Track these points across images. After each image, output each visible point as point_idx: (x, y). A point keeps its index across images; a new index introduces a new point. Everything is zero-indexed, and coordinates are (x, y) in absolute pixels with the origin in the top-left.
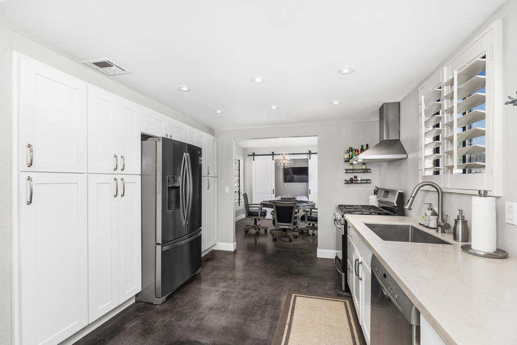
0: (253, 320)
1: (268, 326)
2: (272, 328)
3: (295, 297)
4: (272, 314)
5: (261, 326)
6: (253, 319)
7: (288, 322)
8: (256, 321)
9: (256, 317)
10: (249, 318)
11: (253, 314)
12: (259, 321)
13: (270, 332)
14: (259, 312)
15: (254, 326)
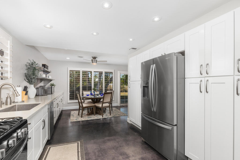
1: (88, 149)
2: (86, 149)
4: (90, 155)
7: (80, 153)
9: (97, 151)
10: (99, 149)
13: (86, 147)
14: (97, 153)
15: (95, 147)
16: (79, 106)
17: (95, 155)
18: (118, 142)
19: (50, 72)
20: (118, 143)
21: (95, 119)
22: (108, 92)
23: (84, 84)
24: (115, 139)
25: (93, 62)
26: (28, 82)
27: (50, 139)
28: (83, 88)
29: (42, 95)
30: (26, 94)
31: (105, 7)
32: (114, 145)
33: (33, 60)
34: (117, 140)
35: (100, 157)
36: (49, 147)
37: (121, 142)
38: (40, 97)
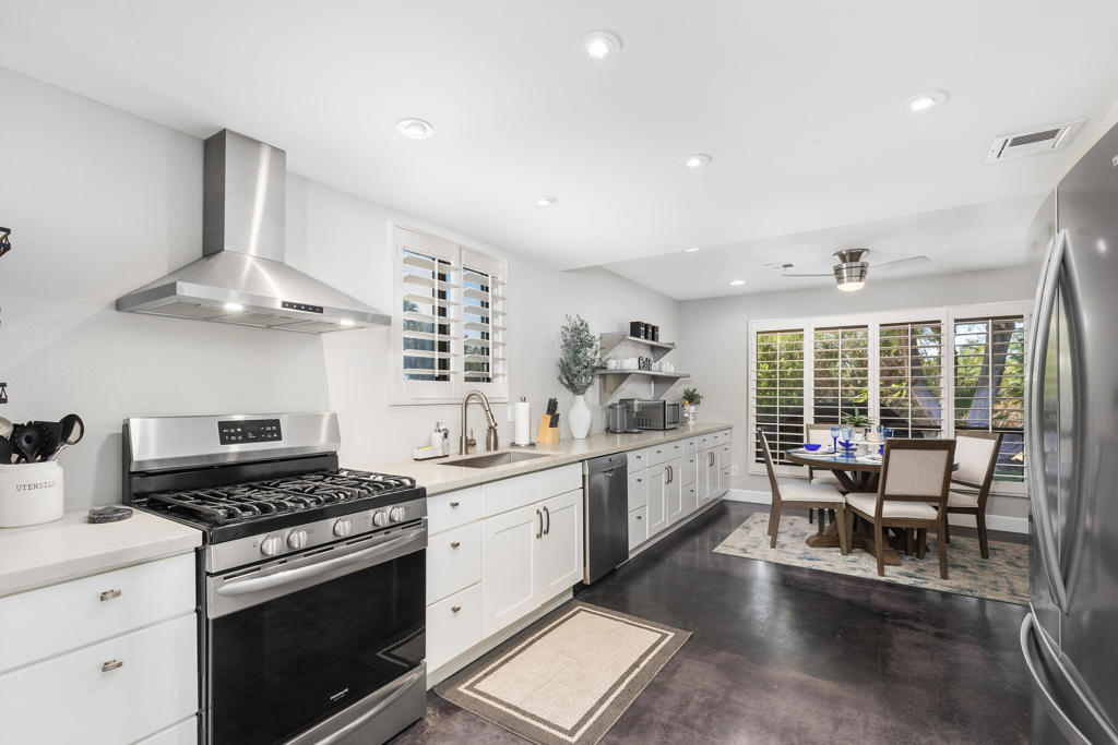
0: (710, 693)
1: (678, 676)
2: (671, 671)
3: (572, 733)
4: (662, 698)
5: (692, 680)
6: (707, 696)
7: (637, 670)
8: (702, 690)
9: (702, 700)
10: (717, 700)
11: (709, 707)
12: (696, 690)
13: (678, 666)
14: (692, 709)
15: (707, 683)
16: (771, 494)
17: (680, 711)
18: (838, 723)
19: (669, 349)
20: (836, 727)
21: (829, 573)
22: (926, 438)
23: (894, 391)
24: (834, 702)
25: (840, 279)
26: (568, 387)
27: (592, 584)
28: (817, 411)
29: (626, 432)
30: (554, 423)
31: (602, 57)
32: (799, 722)
33: (577, 316)
34: (845, 712)
35: (689, 730)
36: (579, 607)
37: (862, 731)
38: (619, 436)
